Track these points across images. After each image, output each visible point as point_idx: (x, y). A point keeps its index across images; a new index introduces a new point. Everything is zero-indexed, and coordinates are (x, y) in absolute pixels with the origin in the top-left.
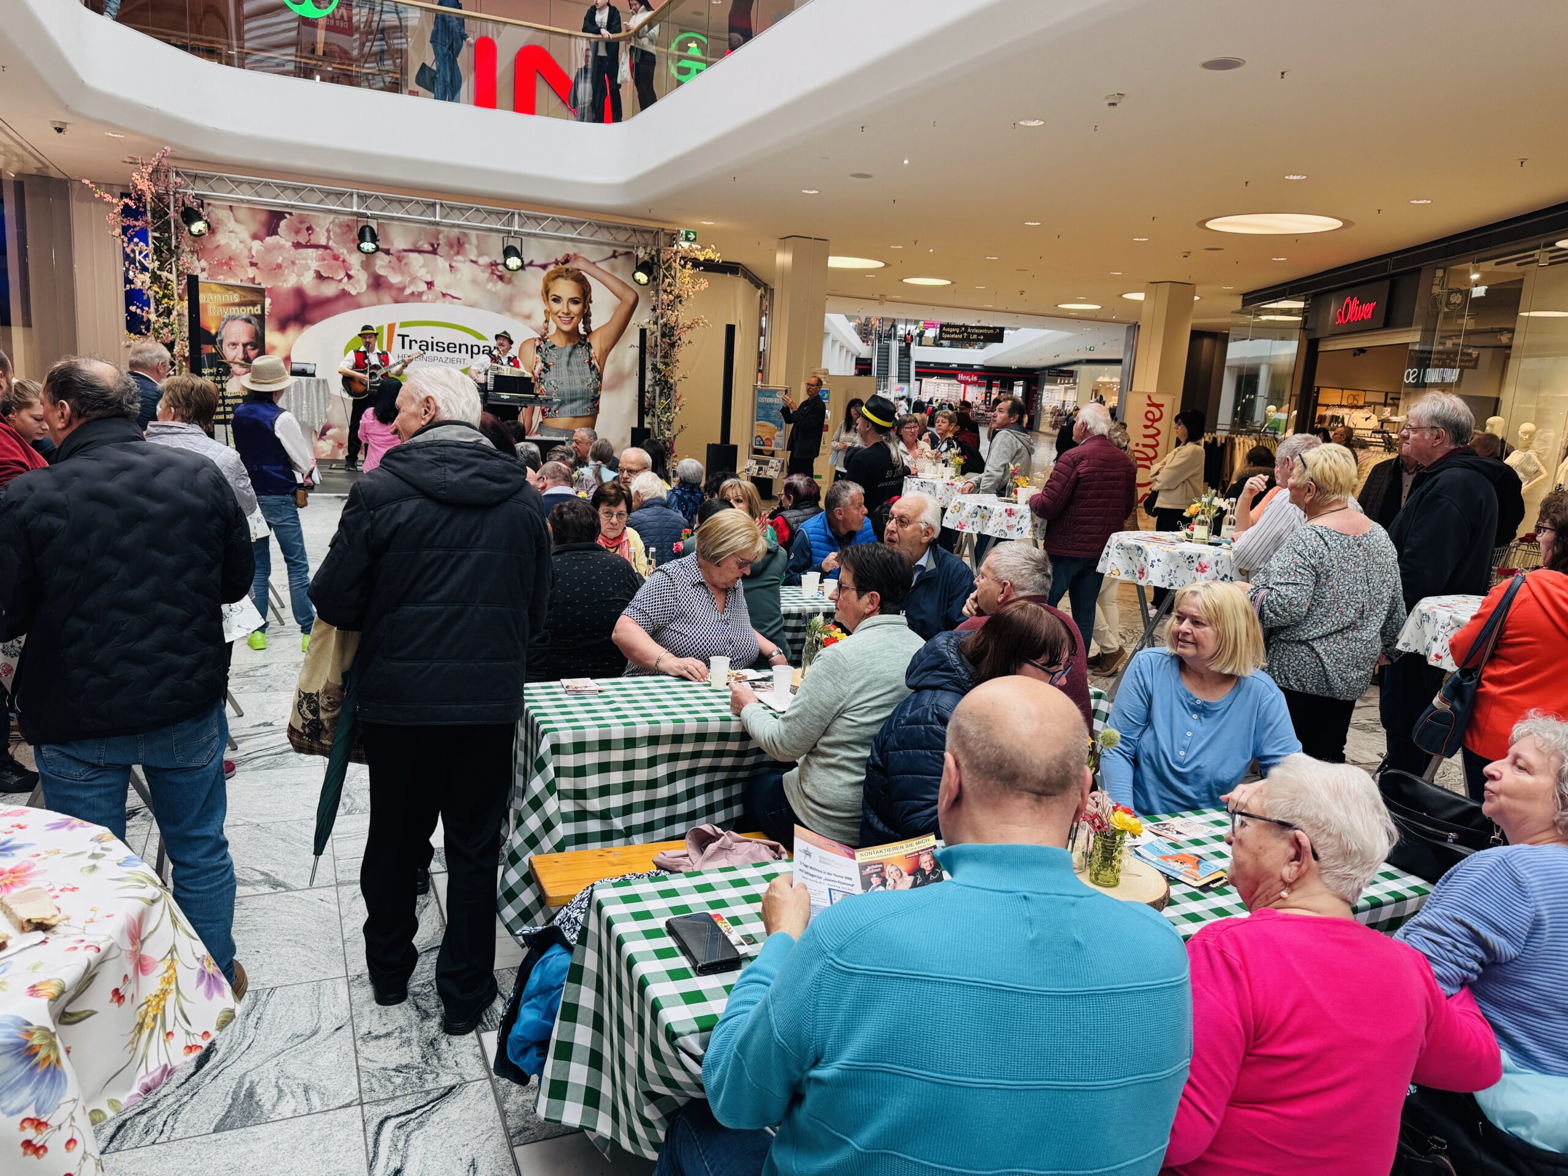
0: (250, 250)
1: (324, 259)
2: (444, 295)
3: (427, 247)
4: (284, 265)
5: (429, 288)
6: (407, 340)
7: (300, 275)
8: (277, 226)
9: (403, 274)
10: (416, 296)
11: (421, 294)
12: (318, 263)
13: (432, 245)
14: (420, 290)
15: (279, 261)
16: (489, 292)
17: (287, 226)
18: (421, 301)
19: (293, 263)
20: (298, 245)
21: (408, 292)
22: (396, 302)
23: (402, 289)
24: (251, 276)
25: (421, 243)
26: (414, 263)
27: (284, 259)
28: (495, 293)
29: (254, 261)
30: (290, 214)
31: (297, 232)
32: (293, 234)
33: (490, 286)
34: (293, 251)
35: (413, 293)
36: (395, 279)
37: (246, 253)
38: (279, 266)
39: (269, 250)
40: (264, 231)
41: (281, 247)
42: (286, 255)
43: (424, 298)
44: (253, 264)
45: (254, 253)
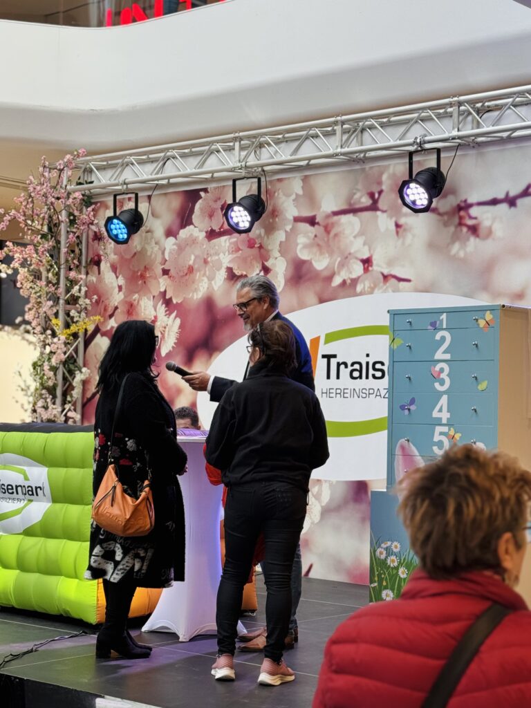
0: (163, 253)
1: (238, 249)
2: (385, 278)
3: (366, 201)
4: (196, 267)
5: (366, 270)
6: (334, 362)
7: (211, 279)
8: (192, 211)
9: (331, 253)
10: (349, 287)
11: (355, 282)
12: (231, 256)
13: (372, 195)
14: (354, 276)
15: (191, 263)
16: (454, 258)
17: (201, 209)
18: (356, 295)
19: (206, 262)
20: (212, 235)
21: (337, 281)
22: (322, 301)
23: (330, 278)
24: (162, 290)
25: (357, 196)
26: (347, 232)
27: (196, 257)
28: (464, 261)
29: (166, 267)
30: (205, 190)
31: (211, 216)
32: (207, 219)
33: (456, 248)
34: (206, 243)
35: (344, 282)
36: (321, 264)
37: (159, 259)
38: (191, 270)
39: (181, 248)
40: (177, 222)
41: (194, 241)
42: (198, 252)
43: (359, 288)
44: (166, 272)
45: (167, 257)
